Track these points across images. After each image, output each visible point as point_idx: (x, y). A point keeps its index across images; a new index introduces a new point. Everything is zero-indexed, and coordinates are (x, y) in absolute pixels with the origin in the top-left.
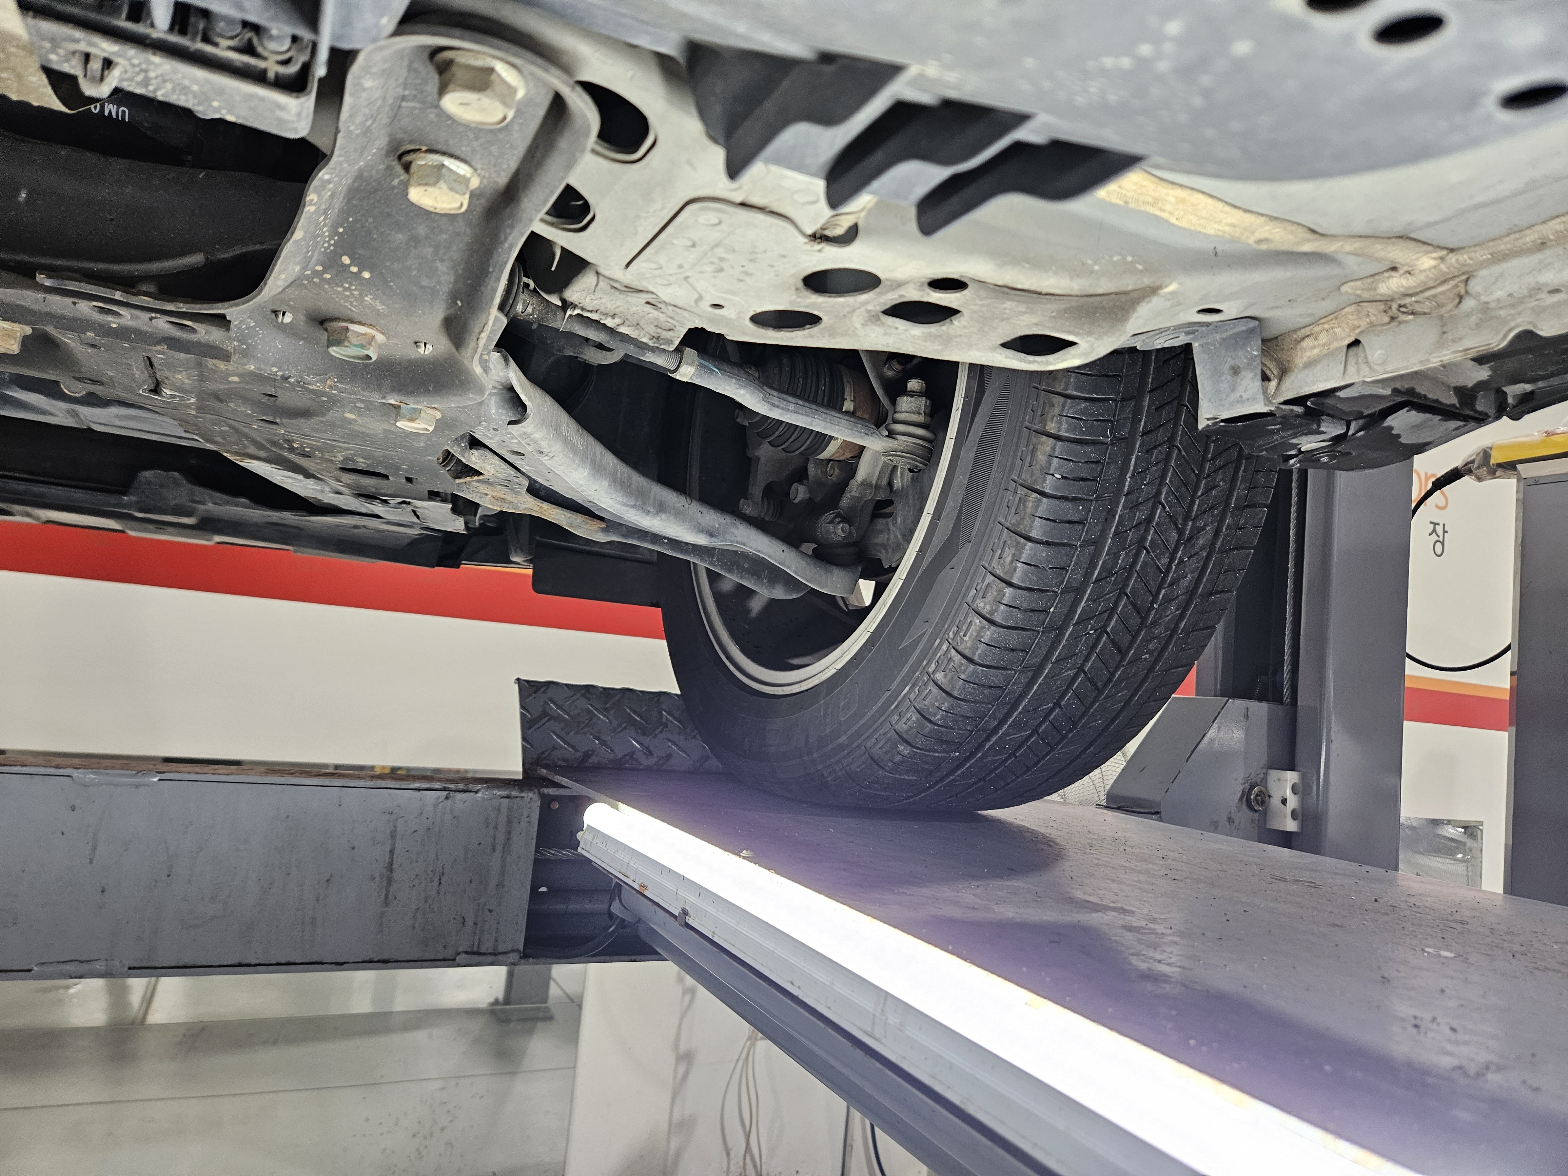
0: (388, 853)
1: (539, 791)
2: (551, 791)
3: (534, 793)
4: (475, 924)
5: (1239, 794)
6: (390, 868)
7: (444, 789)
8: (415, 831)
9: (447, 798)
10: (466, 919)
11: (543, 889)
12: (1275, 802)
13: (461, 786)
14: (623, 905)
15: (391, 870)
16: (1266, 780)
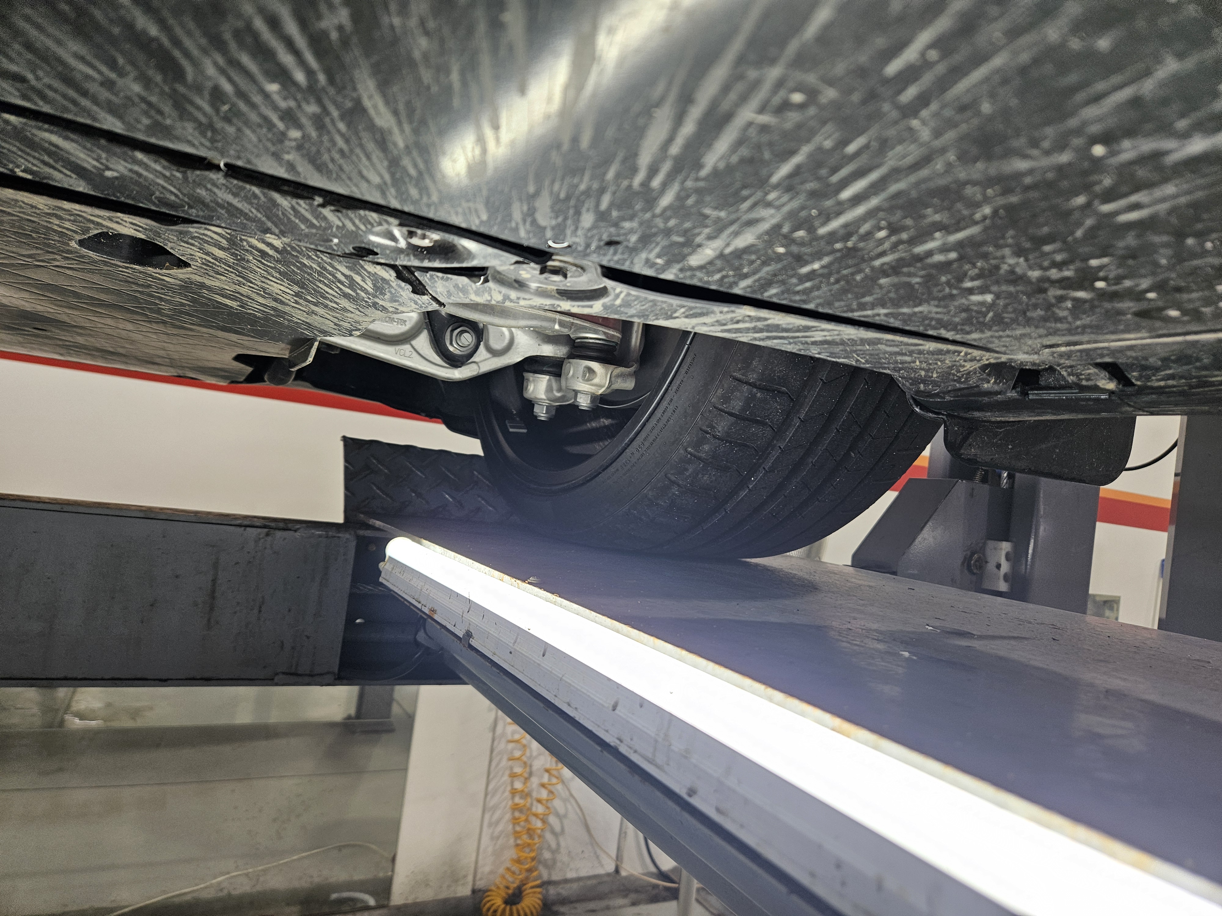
3: (350, 534)
4: (293, 648)
6: (212, 595)
7: (265, 527)
13: (281, 525)
14: (427, 635)
15: (214, 598)
16: (984, 549)
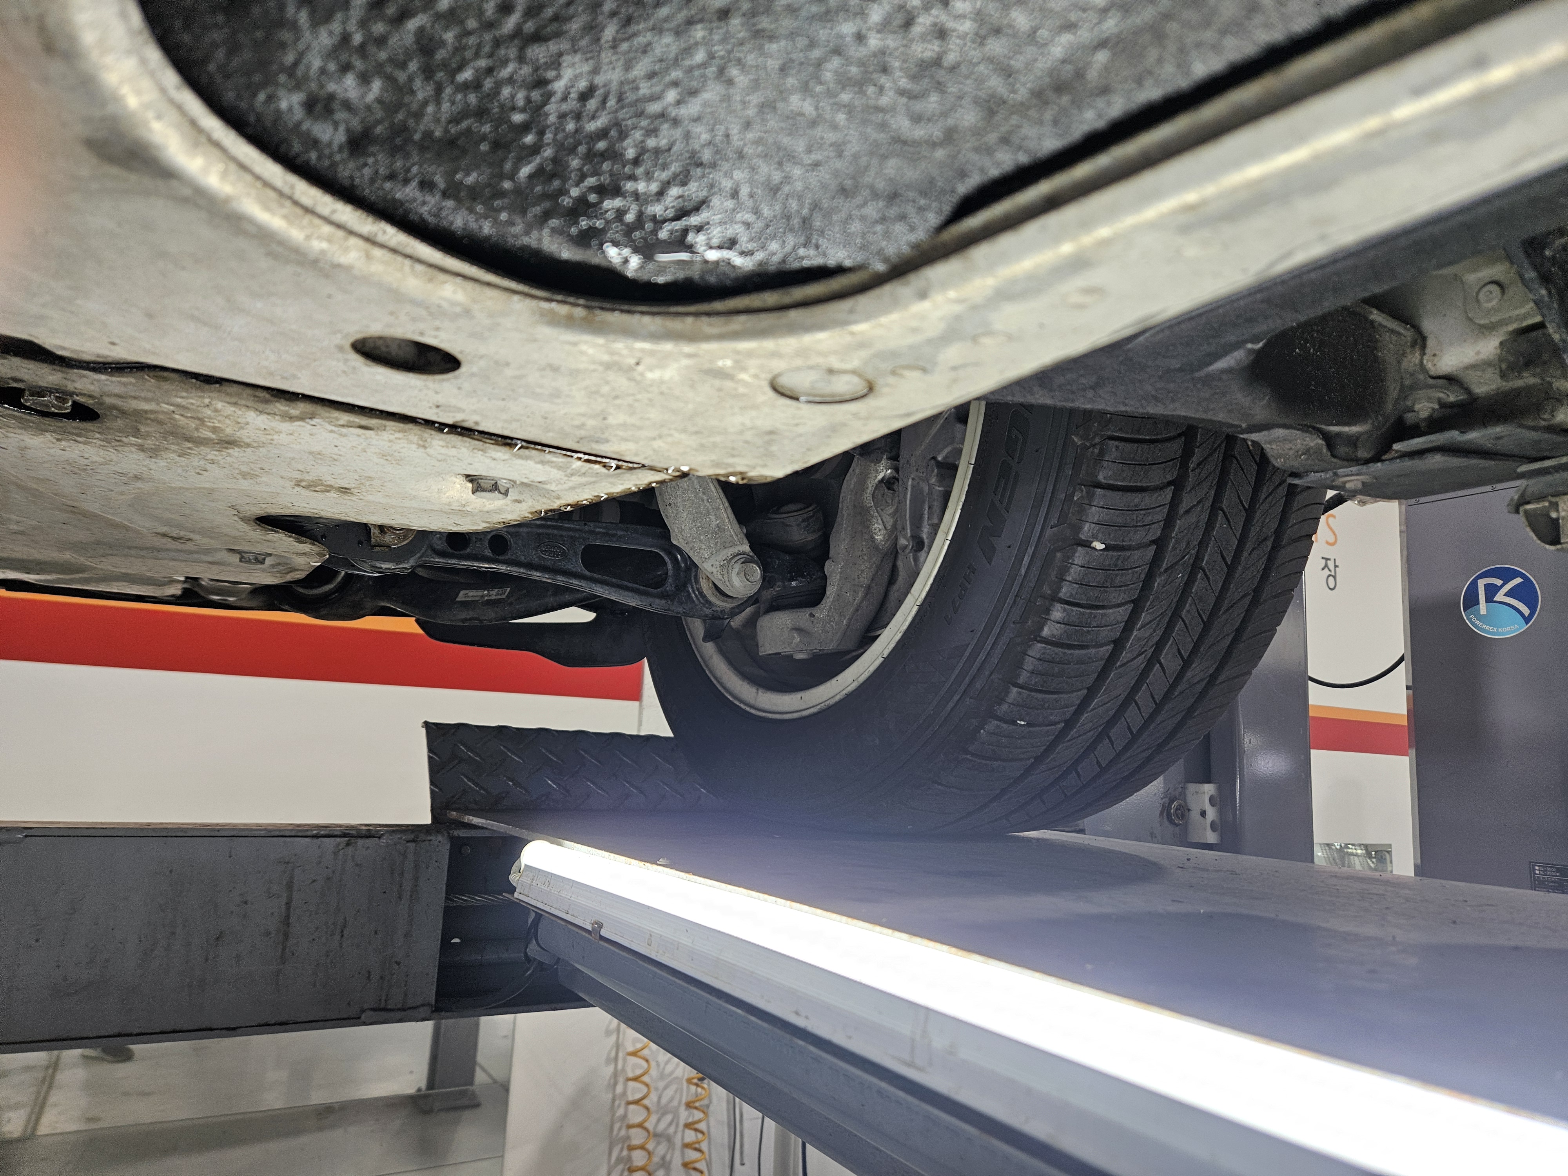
0: (283, 906)
1: (449, 834)
4: (381, 978)
5: (1160, 808)
7: (344, 835)
8: (314, 881)
9: (348, 845)
10: (372, 974)
11: (456, 940)
12: (1195, 814)
13: (364, 833)
14: (542, 948)
15: (288, 925)
16: (1185, 794)
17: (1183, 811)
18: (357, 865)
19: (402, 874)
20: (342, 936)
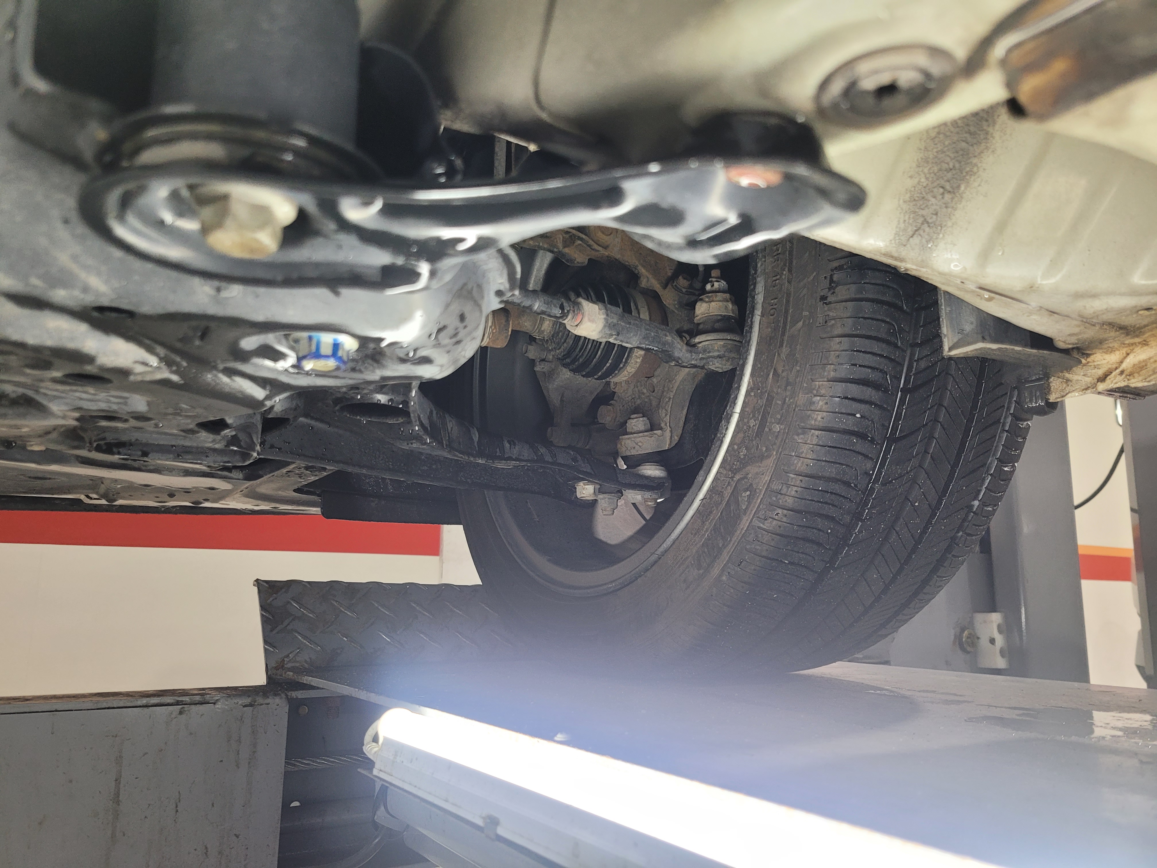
0: (114, 783)
1: (287, 695)
2: (300, 694)
3: (281, 698)
4: (220, 853)
5: (952, 637)
6: (116, 799)
7: (177, 703)
8: (146, 754)
9: (181, 713)
10: (209, 850)
11: (296, 804)
12: (984, 642)
13: (198, 698)
14: (391, 815)
15: (118, 803)
16: (973, 624)
17: (974, 639)
18: (191, 734)
19: (239, 741)
20: (177, 811)
